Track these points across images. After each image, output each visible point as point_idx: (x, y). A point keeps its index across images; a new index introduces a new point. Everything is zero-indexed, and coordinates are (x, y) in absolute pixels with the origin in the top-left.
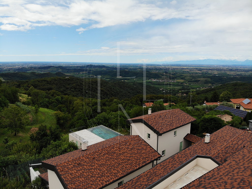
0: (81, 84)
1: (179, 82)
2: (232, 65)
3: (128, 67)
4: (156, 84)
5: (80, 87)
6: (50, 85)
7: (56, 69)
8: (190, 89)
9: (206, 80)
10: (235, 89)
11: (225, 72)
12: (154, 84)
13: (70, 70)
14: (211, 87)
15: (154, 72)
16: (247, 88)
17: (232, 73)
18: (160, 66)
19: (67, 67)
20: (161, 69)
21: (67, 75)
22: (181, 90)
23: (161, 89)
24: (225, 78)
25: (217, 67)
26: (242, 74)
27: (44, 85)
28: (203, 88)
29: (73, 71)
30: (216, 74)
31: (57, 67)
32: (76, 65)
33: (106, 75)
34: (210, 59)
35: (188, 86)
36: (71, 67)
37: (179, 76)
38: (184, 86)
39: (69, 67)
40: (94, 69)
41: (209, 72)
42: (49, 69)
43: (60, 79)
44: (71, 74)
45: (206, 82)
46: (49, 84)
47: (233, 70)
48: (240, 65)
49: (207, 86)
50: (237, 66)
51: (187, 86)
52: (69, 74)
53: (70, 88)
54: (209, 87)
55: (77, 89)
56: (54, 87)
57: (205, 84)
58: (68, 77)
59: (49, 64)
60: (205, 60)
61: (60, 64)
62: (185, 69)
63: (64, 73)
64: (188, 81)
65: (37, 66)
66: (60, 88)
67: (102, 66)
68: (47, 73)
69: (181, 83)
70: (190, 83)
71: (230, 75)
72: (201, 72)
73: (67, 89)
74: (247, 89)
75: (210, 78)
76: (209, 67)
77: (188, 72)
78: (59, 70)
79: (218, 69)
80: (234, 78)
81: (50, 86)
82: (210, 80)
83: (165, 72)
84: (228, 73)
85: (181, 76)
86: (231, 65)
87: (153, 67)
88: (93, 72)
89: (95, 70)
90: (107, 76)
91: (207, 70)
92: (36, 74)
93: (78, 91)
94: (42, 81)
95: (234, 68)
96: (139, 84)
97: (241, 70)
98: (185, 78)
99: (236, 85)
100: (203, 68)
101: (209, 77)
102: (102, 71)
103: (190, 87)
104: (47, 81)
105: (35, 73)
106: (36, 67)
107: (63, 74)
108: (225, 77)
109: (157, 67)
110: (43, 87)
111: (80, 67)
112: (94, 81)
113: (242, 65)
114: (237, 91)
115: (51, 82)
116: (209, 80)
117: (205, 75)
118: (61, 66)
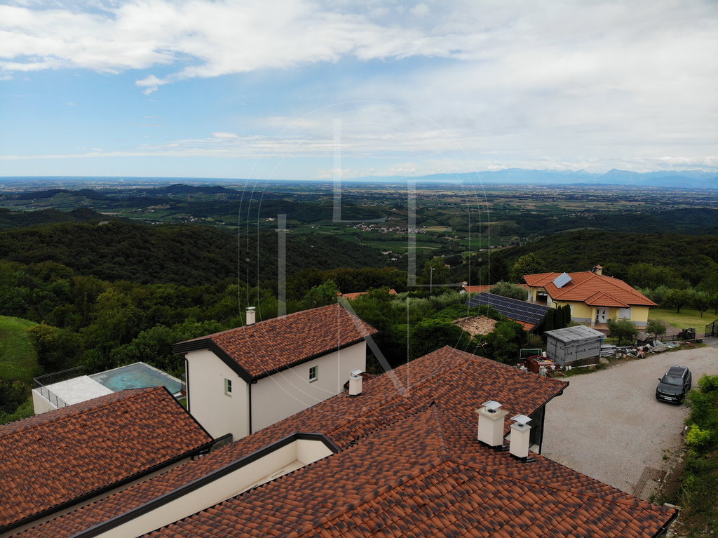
0: (146, 242)
1: (432, 234)
2: (575, 185)
3: (291, 190)
4: (373, 240)
5: (142, 251)
6: (48, 245)
7: (72, 198)
8: (461, 251)
9: (504, 227)
10: (577, 248)
11: (555, 203)
12: (367, 239)
13: (118, 200)
14: (518, 244)
15: (365, 205)
16: (608, 245)
17: (574, 206)
18: (384, 188)
19: (108, 193)
20: (384, 197)
21: (107, 215)
22: (438, 255)
23: (385, 253)
24: (555, 220)
25: (534, 189)
26: (600, 207)
27: (31, 246)
28: (496, 247)
29: (125, 203)
30: (533, 208)
31: (75, 193)
32: (134, 187)
33: (228, 214)
34: (517, 169)
35: (457, 244)
36: (121, 192)
37: (432, 217)
38: (446, 243)
39: (115, 193)
40: (191, 197)
41: (512, 204)
42: (52, 200)
43: (82, 228)
44: (121, 213)
45: (506, 232)
46: (45, 245)
47: (577, 199)
48: (593, 185)
49: (508, 242)
50: (586, 188)
51: (456, 242)
52: (115, 214)
53: (110, 256)
54: (513, 244)
55: (133, 257)
56: (60, 253)
57: (502, 236)
58: (106, 222)
59: (53, 184)
60: (502, 171)
61: (86, 184)
62: (448, 196)
63: (98, 211)
64: (458, 231)
65: (14, 190)
66: (81, 257)
67: (214, 187)
68: (47, 210)
69: (438, 236)
70: (462, 234)
71: (569, 211)
72: (491, 204)
73: (103, 256)
74: (608, 247)
75: (516, 221)
76: (514, 190)
77: (456, 204)
78: (83, 202)
79: (536, 195)
80: (579, 220)
81: (50, 250)
82: (516, 225)
83: (397, 206)
84: (563, 205)
85: (437, 215)
86: (571, 185)
87: (363, 191)
88: (187, 205)
89: (192, 200)
90: (229, 216)
91: (507, 200)
92: (11, 215)
93: (135, 264)
94: (23, 234)
95: (580, 193)
96: (323, 238)
97: (597, 199)
98: (450, 222)
99: (579, 238)
100: (496, 193)
101: (512, 218)
102: (215, 202)
103: (462, 246)
104: (40, 236)
105: (9, 211)
106: (12, 194)
107: (94, 213)
108: (555, 218)
109: (375, 191)
110: (27, 254)
111: (148, 191)
112: (187, 232)
113: (601, 185)
114: (580, 254)
115: (51, 237)
116: (514, 224)
117: (503, 213)
118: (90, 188)
